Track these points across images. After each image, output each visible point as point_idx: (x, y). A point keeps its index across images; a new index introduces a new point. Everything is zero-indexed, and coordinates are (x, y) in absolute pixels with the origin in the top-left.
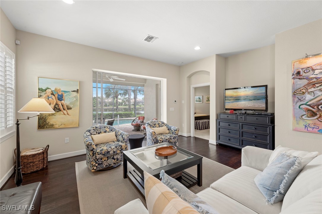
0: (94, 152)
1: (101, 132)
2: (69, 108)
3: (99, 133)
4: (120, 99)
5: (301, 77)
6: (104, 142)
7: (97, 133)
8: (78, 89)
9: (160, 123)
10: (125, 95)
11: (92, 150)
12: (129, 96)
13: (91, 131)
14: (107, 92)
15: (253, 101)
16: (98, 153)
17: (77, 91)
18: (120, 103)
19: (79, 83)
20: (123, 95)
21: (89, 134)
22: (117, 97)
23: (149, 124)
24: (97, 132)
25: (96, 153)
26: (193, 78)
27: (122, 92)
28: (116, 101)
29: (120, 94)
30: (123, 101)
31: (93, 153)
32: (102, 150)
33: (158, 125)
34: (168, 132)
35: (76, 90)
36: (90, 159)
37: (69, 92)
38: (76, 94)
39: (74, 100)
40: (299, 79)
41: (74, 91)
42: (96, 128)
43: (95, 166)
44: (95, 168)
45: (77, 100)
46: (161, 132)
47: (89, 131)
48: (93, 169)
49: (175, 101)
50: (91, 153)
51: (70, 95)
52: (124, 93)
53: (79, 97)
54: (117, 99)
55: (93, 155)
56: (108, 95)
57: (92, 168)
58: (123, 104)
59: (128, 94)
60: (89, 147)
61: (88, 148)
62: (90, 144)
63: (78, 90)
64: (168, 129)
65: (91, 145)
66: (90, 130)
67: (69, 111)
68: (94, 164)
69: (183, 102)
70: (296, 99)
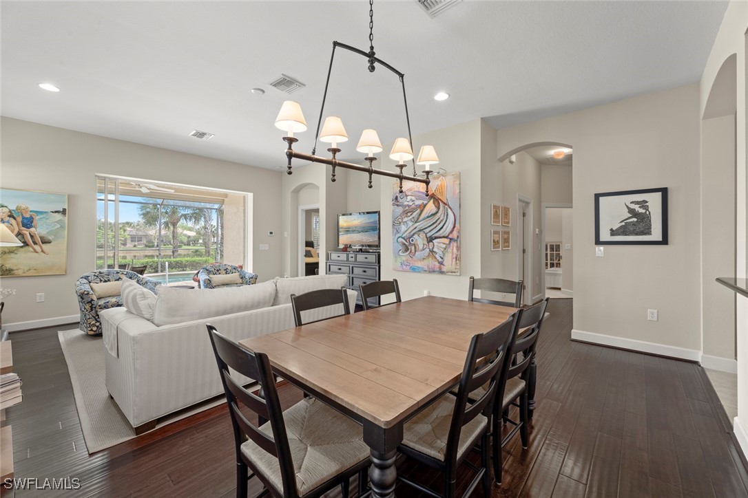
0: (92, 305)
1: (109, 280)
2: (45, 241)
3: (105, 281)
4: (187, 229)
5: (398, 204)
6: (113, 293)
7: (101, 281)
8: (66, 207)
9: (229, 268)
10: (197, 220)
11: (90, 302)
12: (206, 221)
13: (90, 278)
14: (148, 213)
15: (362, 233)
16: (100, 306)
17: (64, 212)
18: (192, 239)
19: (66, 197)
20: (190, 220)
21: (85, 281)
22: (174, 225)
23: (207, 270)
24: (102, 279)
25: (98, 306)
26: (303, 193)
27: (189, 212)
28: (173, 232)
29: (185, 216)
30: (200, 234)
31: (91, 307)
32: (108, 302)
33: (224, 272)
34: (240, 281)
35: (62, 210)
36: (85, 316)
37: (45, 212)
38: (62, 217)
39: (56, 227)
40: (397, 205)
41: (56, 212)
42: (100, 273)
43: (94, 325)
44: (95, 329)
45: (62, 227)
46: (226, 282)
47: (86, 278)
48: (92, 330)
49: (271, 233)
50: (88, 307)
51: (47, 219)
52: (192, 214)
53: (66, 222)
54: (174, 228)
55: (92, 310)
56: (150, 219)
57: (89, 329)
58: (201, 241)
59: (205, 218)
60: (84, 297)
61: (83, 299)
62: (86, 293)
63: (64, 210)
64: (242, 278)
65: (88, 294)
66: (88, 277)
67: (45, 247)
68: (94, 322)
69: (286, 234)
70: (395, 231)
